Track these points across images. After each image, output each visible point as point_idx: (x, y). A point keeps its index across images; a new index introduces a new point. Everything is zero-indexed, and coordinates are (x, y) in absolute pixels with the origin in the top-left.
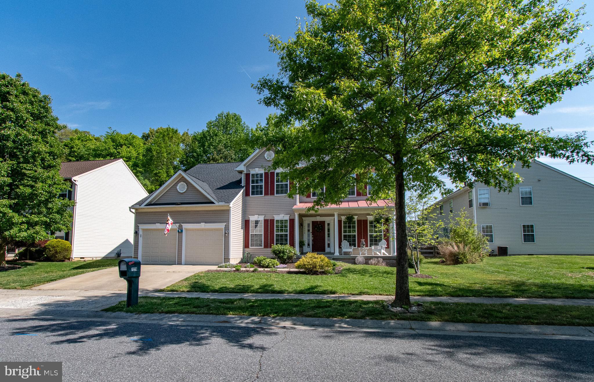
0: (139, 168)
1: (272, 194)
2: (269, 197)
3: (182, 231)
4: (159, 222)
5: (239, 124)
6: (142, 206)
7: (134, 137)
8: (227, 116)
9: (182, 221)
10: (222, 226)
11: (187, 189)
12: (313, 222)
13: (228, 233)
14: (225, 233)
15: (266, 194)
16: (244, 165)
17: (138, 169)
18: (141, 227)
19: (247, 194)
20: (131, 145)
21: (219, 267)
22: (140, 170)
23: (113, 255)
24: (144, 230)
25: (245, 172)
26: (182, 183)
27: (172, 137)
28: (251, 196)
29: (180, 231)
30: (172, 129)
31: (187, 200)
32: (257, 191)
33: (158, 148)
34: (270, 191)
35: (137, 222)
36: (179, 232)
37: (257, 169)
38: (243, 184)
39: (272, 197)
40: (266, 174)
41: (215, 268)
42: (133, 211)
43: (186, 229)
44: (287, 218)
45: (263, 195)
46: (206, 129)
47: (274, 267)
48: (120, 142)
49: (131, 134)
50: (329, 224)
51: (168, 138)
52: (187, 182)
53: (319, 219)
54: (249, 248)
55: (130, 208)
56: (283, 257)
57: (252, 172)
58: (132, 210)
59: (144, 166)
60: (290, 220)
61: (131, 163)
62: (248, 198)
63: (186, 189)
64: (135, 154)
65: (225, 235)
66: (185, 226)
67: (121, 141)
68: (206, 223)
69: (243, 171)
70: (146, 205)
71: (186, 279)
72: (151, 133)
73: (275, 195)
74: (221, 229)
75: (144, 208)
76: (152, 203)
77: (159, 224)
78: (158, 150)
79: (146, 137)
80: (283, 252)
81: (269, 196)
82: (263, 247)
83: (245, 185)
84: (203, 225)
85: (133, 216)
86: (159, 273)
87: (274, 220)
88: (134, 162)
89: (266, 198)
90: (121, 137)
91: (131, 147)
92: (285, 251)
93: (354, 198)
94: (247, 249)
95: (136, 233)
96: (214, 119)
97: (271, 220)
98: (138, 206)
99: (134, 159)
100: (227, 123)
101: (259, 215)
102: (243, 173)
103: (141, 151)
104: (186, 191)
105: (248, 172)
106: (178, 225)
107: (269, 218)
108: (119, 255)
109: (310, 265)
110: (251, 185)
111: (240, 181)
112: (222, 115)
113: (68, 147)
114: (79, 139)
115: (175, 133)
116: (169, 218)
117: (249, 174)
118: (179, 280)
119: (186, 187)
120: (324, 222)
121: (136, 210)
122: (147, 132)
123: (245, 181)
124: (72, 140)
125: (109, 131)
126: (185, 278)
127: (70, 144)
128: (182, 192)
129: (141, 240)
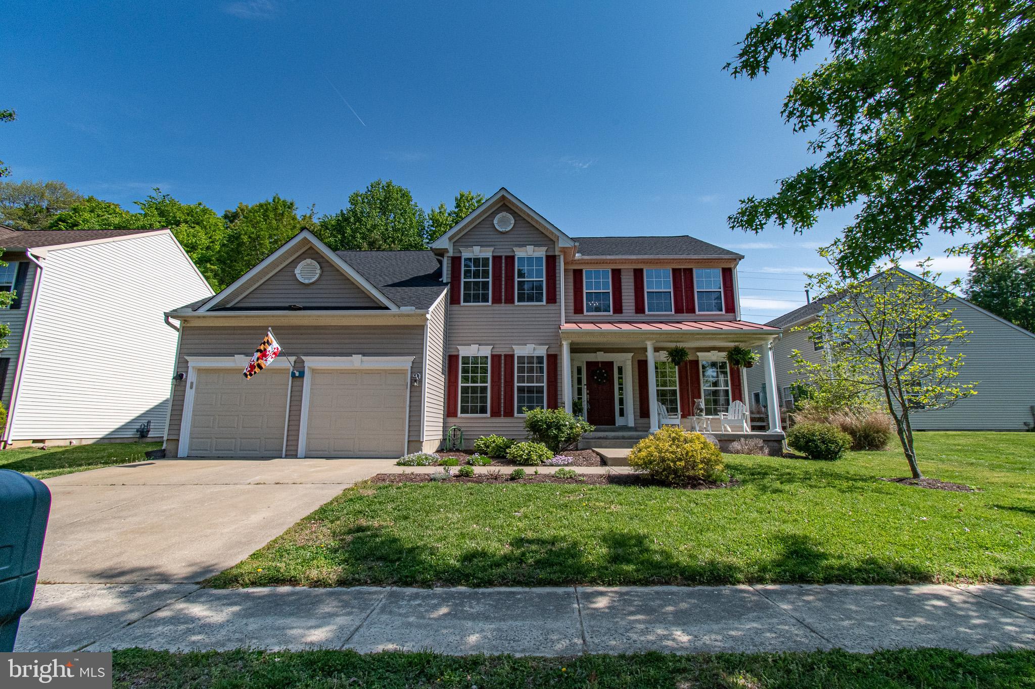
0: (211, 264)
1: (510, 300)
2: (503, 307)
3: (302, 374)
4: (245, 351)
5: (408, 203)
6: (202, 312)
7: (205, 211)
8: (388, 187)
9: (305, 351)
10: (404, 363)
11: (321, 275)
12: (589, 364)
13: (421, 381)
14: (413, 380)
15: (497, 300)
16: (450, 239)
17: (208, 265)
18: (194, 362)
19: (453, 299)
20: (198, 224)
21: (399, 464)
22: (213, 267)
23: (129, 434)
24: (200, 371)
25: (451, 254)
26: (309, 261)
27: (282, 214)
28: (462, 303)
29: (297, 374)
30: (283, 201)
31: (321, 300)
32: (477, 294)
33: (253, 230)
34: (503, 296)
35: (184, 352)
36: (293, 375)
37: (477, 249)
38: (445, 278)
39: (509, 307)
40: (497, 259)
41: (388, 467)
42: (177, 323)
43: (314, 371)
44: (542, 351)
45: (490, 303)
46: (349, 206)
47: (542, 462)
48: (175, 217)
49: (200, 204)
50: (620, 370)
51: (275, 215)
52: (321, 260)
53: (601, 357)
54: (456, 416)
55: (167, 315)
56: (556, 437)
57: (466, 254)
58: (171, 320)
59: (220, 261)
60: (549, 356)
61: (195, 256)
62: (455, 307)
63: (318, 275)
64: (204, 240)
65: (412, 385)
66: (311, 362)
67: (178, 214)
68: (364, 355)
69: (446, 250)
70: (212, 309)
71: (322, 514)
72: (242, 210)
73: (516, 303)
74: (402, 372)
75: (204, 317)
76: (228, 306)
77: (242, 356)
78: (253, 233)
79: (231, 217)
80: (559, 427)
81: (503, 304)
82: (488, 415)
83: (449, 280)
84: (356, 362)
85: (175, 336)
86: (232, 487)
87: (512, 356)
88: (202, 254)
89: (495, 308)
90: (179, 209)
91: (198, 228)
92: (562, 422)
93: (670, 318)
94: (451, 420)
95: (179, 378)
96: (363, 191)
97: (506, 356)
98: (190, 313)
99: (202, 249)
100: (387, 198)
101: (480, 345)
102: (446, 255)
103: (219, 236)
104: (317, 280)
105: (458, 255)
106: (293, 359)
107: (502, 351)
108: (143, 433)
109: (680, 460)
110: (463, 280)
111: (439, 273)
112: (379, 184)
113: (67, 223)
114: (92, 211)
115: (289, 208)
116: (271, 337)
117: (460, 258)
118: (297, 518)
119: (318, 271)
120: (611, 364)
121: (184, 320)
122: (233, 209)
123: (450, 272)
124: (75, 210)
125: (154, 194)
126: (316, 507)
127: (71, 217)
128: (307, 282)
129: (190, 395)
